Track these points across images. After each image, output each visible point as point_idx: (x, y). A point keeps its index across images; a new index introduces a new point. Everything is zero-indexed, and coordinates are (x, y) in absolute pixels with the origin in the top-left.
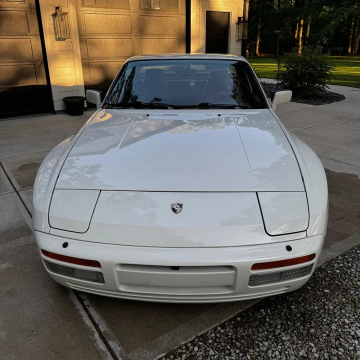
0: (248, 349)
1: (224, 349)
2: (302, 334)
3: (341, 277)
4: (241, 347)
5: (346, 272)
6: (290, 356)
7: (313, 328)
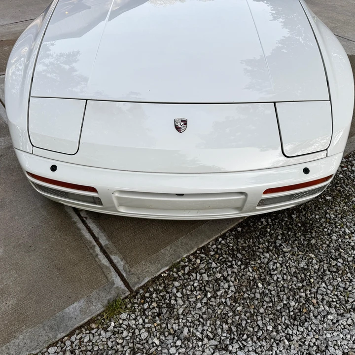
0: (250, 260)
1: (225, 261)
2: (303, 245)
3: (344, 182)
4: (242, 258)
5: (349, 176)
6: (290, 268)
7: (314, 238)
